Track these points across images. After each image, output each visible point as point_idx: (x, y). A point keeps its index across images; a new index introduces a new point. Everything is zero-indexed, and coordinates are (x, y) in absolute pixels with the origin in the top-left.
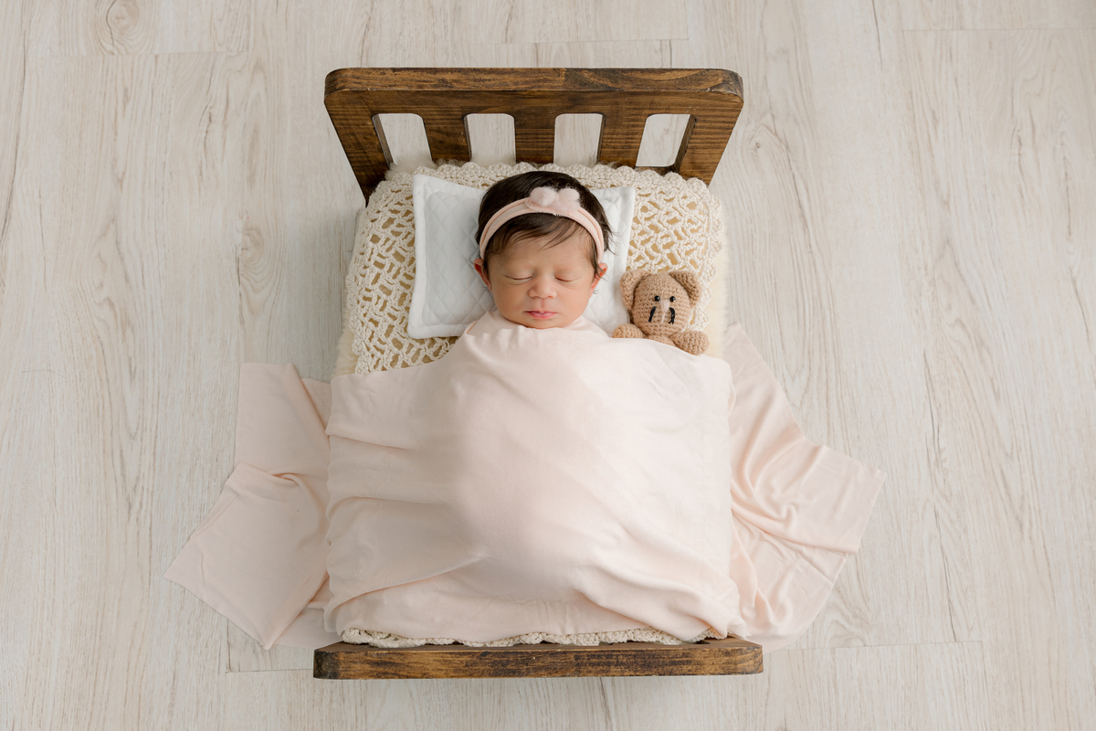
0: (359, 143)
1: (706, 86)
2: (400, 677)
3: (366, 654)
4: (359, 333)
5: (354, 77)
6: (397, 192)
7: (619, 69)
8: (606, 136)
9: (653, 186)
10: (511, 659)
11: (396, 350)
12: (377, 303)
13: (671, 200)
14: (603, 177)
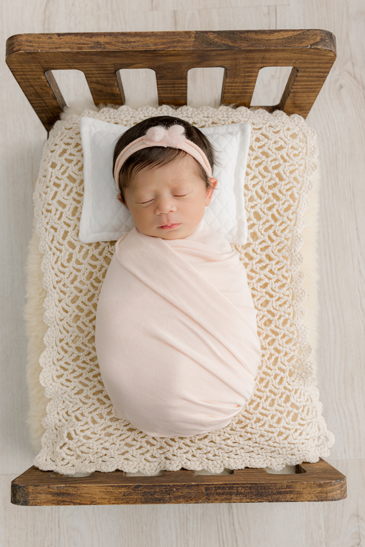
0: (37, 93)
1: (307, 44)
2: (75, 504)
3: (49, 487)
4: (43, 237)
5: (27, 41)
6: (69, 129)
7: (237, 31)
8: (227, 85)
9: (264, 122)
10: (158, 490)
11: (70, 250)
12: (55, 214)
13: (278, 132)
14: (225, 116)
